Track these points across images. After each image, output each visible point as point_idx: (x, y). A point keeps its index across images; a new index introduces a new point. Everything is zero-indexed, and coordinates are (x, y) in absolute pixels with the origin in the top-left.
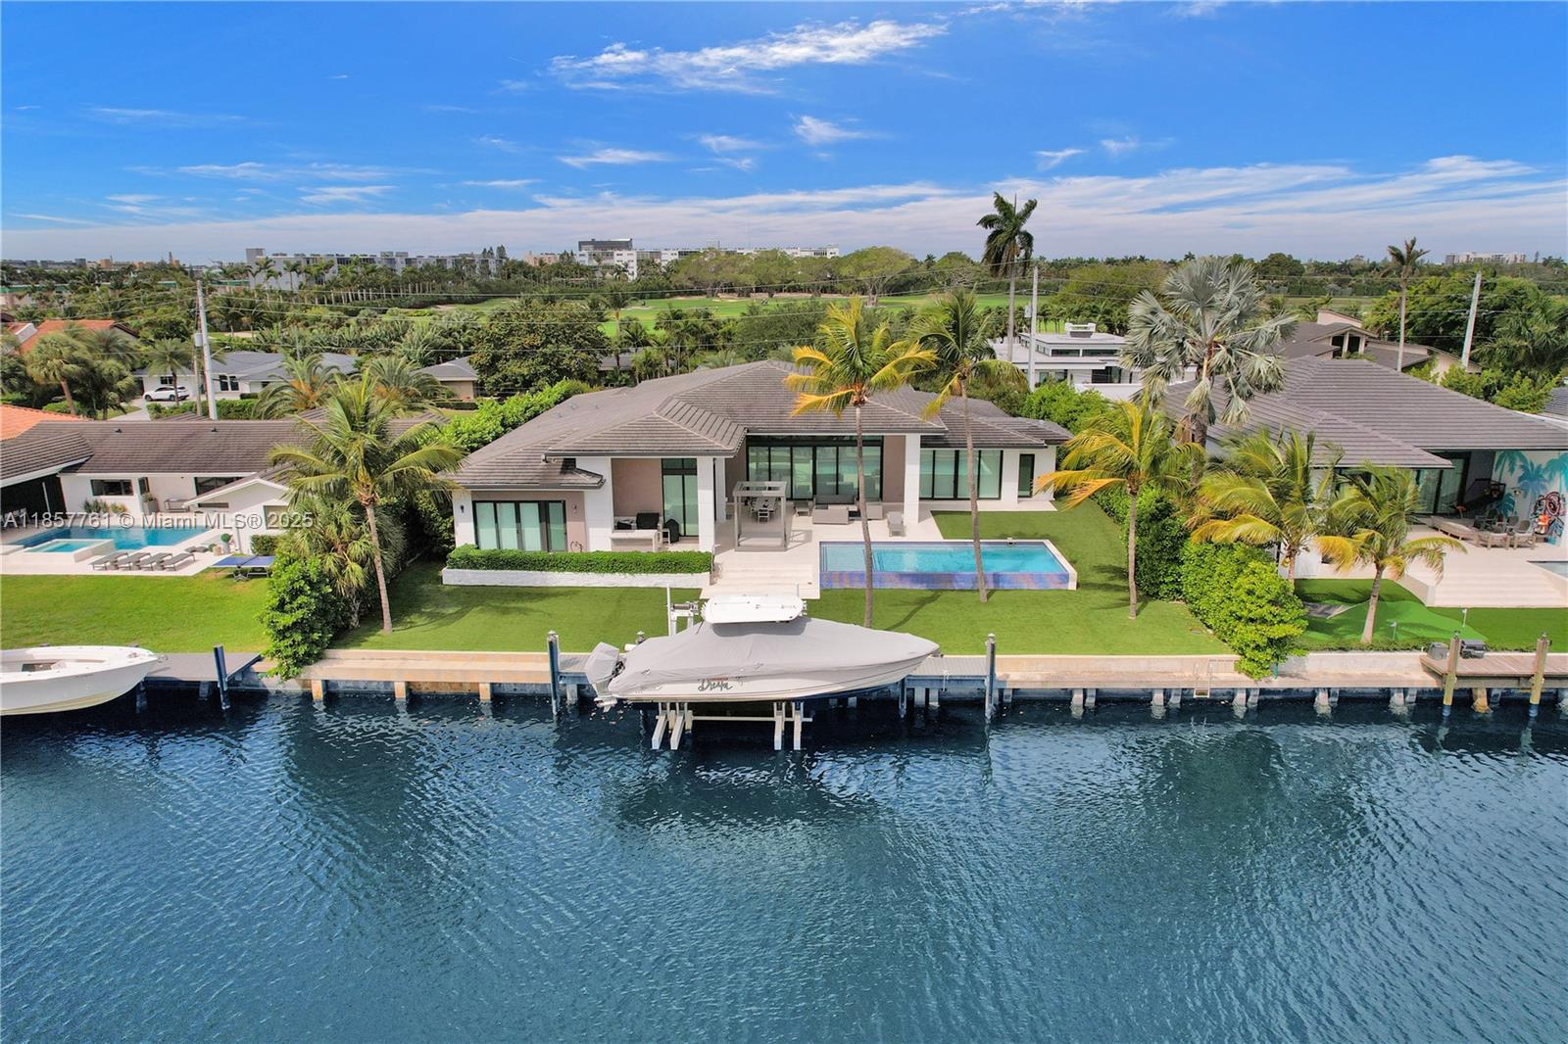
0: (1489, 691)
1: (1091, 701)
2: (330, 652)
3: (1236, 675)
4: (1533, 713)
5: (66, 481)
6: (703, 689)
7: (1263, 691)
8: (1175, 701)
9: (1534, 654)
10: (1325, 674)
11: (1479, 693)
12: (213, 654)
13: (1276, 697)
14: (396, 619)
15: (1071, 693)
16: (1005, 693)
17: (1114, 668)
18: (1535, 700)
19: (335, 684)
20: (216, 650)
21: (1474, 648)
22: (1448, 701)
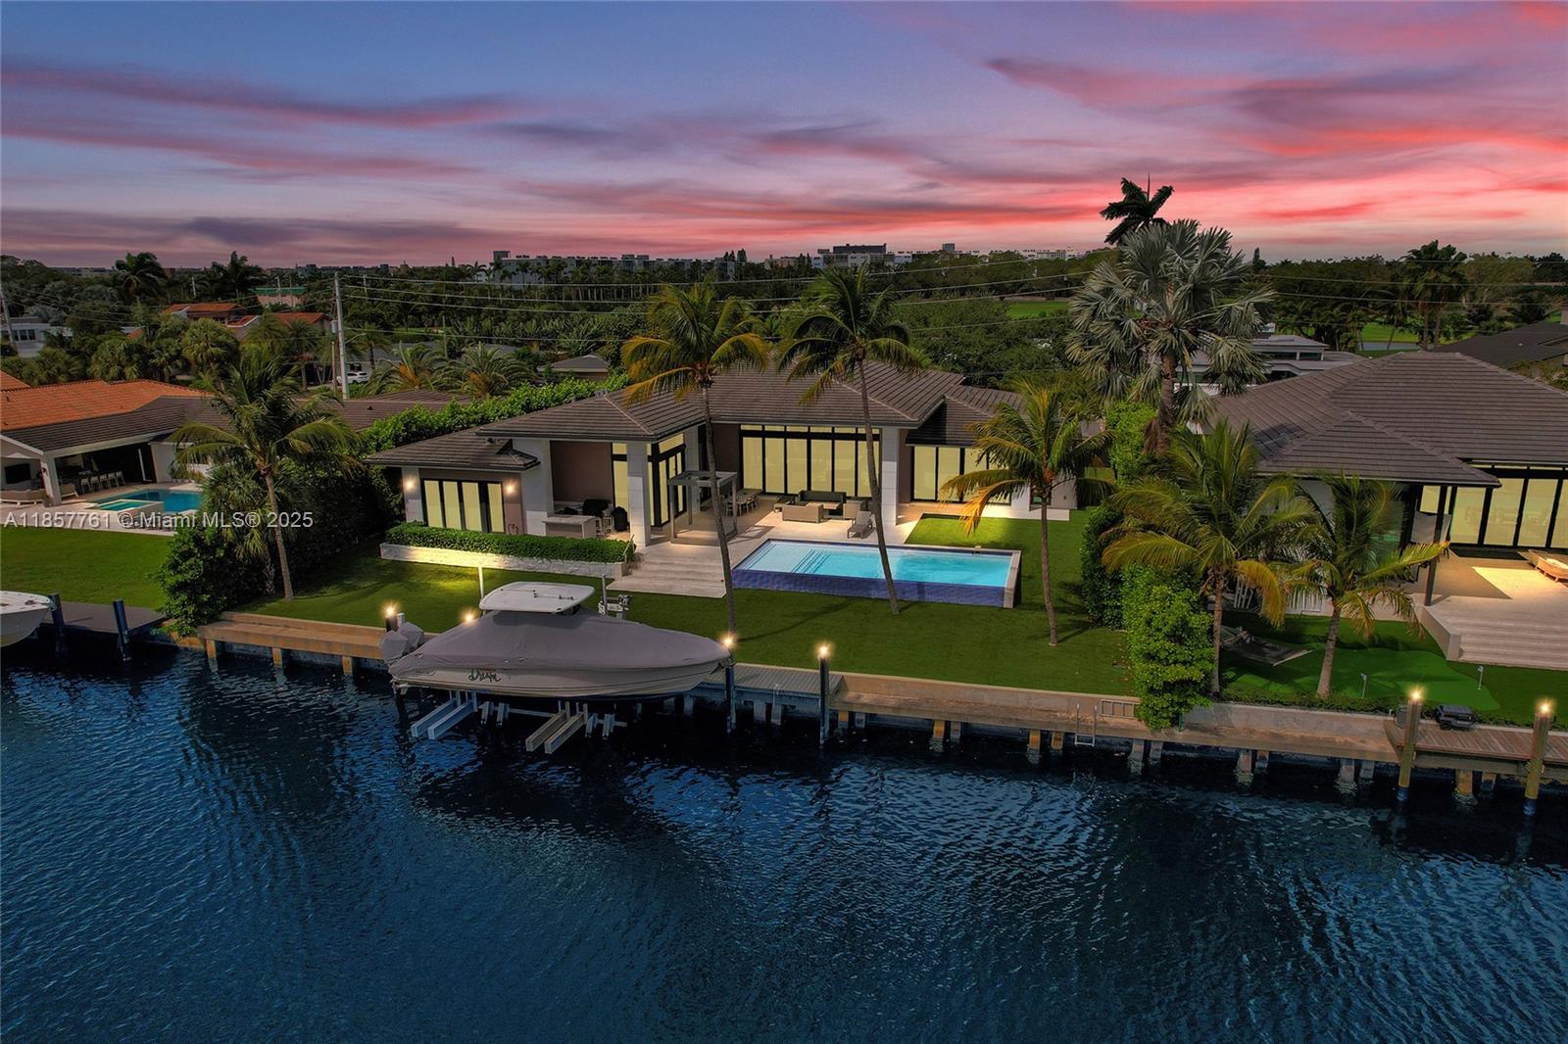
0: (1477, 776)
1: (955, 736)
2: (226, 615)
3: (1134, 723)
4: (1529, 810)
5: (155, 447)
6: (473, 679)
7: (1167, 746)
8: (1057, 746)
9: (1531, 731)
10: (1251, 732)
11: (1461, 776)
12: (112, 606)
13: (1190, 755)
14: (297, 588)
15: (931, 722)
16: (857, 717)
17: (987, 699)
18: (1531, 793)
19: (231, 646)
20: (115, 604)
21: (1457, 718)
22: (1404, 782)
